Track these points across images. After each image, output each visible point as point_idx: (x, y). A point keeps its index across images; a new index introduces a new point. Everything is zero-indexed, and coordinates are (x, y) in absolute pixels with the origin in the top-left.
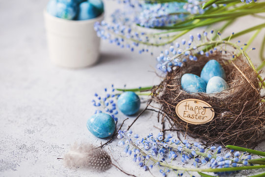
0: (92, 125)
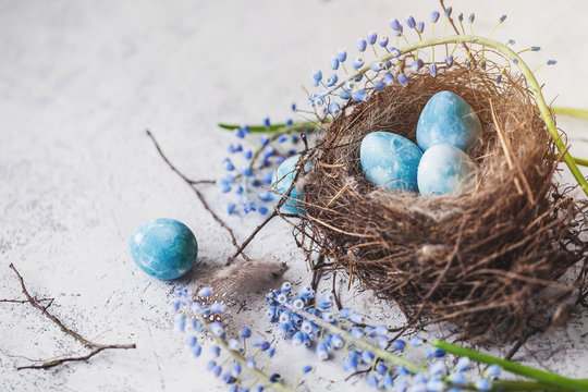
0: (137, 250)
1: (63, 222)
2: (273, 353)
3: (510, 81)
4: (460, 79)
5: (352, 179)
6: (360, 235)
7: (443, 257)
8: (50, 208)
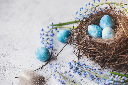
1: (17, 49)
2: (73, 77)
3: (121, 12)
4: (108, 12)
5: (87, 36)
6: (91, 49)
7: (111, 53)
8: (14, 45)
